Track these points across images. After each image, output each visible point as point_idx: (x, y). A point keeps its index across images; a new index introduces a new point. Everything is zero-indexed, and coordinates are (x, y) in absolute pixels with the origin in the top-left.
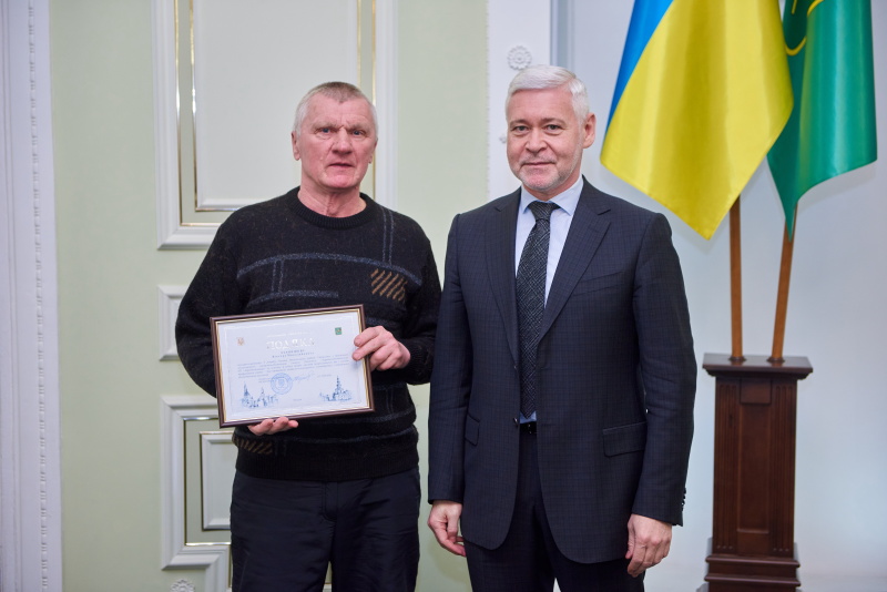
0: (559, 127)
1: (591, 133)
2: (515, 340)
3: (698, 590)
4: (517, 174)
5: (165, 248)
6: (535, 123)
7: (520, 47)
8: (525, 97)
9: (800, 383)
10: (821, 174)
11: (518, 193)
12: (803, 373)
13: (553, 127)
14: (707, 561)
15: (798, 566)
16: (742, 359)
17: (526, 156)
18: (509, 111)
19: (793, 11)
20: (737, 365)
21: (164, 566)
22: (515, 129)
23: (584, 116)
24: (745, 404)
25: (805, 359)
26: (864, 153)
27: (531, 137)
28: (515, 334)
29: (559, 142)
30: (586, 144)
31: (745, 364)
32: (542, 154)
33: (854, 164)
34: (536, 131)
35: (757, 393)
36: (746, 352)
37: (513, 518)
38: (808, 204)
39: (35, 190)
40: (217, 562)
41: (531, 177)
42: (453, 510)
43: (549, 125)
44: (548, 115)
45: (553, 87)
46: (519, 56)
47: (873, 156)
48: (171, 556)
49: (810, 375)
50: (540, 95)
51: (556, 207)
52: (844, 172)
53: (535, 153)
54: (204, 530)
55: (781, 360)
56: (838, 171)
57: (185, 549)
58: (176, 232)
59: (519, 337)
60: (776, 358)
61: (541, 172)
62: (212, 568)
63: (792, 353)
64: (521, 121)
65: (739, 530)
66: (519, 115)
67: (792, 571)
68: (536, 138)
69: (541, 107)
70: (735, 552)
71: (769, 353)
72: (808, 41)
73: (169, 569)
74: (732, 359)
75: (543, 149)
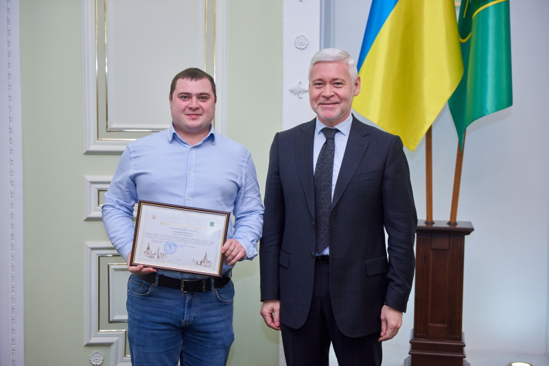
0: (341, 84)
1: (358, 87)
2: (313, 207)
3: (405, 360)
4: (315, 110)
5: (88, 153)
6: (328, 81)
7: (302, 36)
8: (322, 66)
9: (466, 237)
10: (480, 113)
11: (314, 121)
12: (468, 231)
13: (338, 84)
14: (410, 342)
15: (465, 346)
16: (433, 223)
17: (322, 100)
18: (312, 74)
19: (464, 17)
20: (429, 226)
21: (85, 344)
22: (316, 84)
23: (355, 78)
24: (434, 249)
25: (470, 223)
26: (505, 101)
27: (325, 89)
28: (313, 204)
29: (341, 91)
30: (355, 94)
31: (434, 226)
32: (332, 99)
33: (499, 107)
34: (328, 86)
35: (442, 243)
36: (435, 218)
37: (310, 311)
38: (472, 130)
39: (10, 118)
40: (117, 341)
41: (324, 112)
42: (276, 306)
43: (336, 82)
44: (335, 77)
45: (337, 61)
46: (301, 41)
47: (510, 103)
48: (90, 338)
49: (473, 232)
50: (331, 65)
51: (338, 131)
52: (493, 112)
53: (328, 98)
54: (110, 322)
55: (455, 224)
56: (489, 112)
57: (98, 333)
58: (95, 144)
59: (316, 206)
60: (453, 222)
61: (331, 109)
62: (114, 345)
63: (462, 219)
64: (320, 80)
65: (429, 324)
66: (319, 76)
67: (460, 349)
68: (328, 90)
69: (330, 72)
70: (427, 337)
71: (448, 219)
72: (472, 35)
73: (89, 345)
74: (427, 223)
75: (332, 96)
